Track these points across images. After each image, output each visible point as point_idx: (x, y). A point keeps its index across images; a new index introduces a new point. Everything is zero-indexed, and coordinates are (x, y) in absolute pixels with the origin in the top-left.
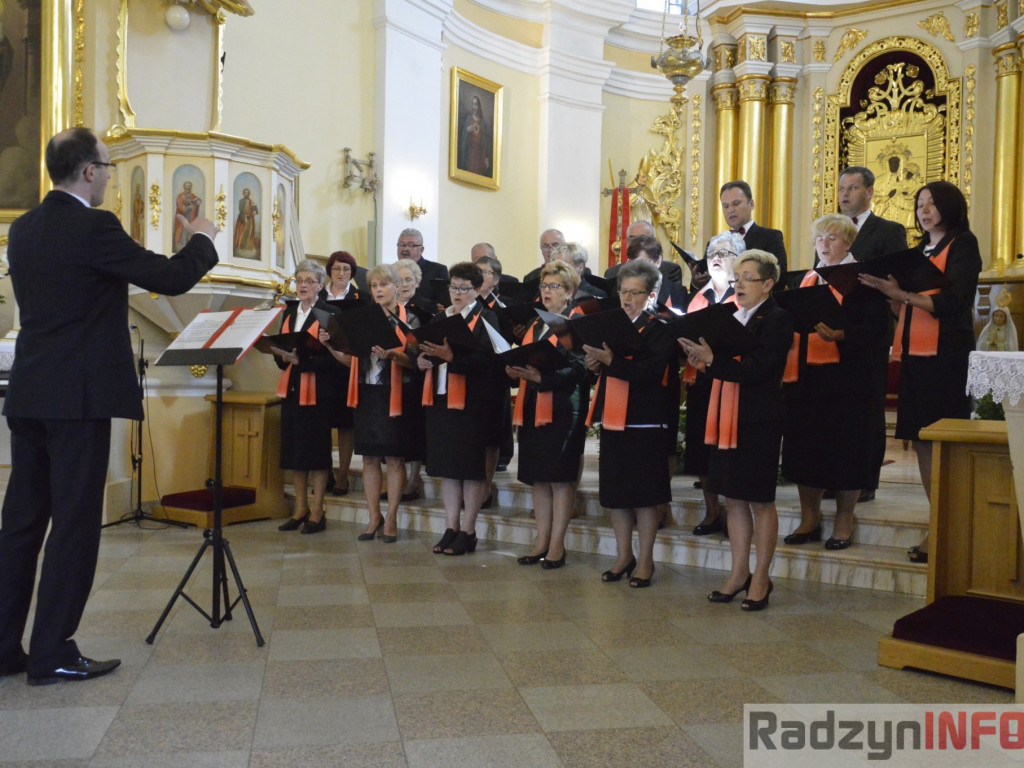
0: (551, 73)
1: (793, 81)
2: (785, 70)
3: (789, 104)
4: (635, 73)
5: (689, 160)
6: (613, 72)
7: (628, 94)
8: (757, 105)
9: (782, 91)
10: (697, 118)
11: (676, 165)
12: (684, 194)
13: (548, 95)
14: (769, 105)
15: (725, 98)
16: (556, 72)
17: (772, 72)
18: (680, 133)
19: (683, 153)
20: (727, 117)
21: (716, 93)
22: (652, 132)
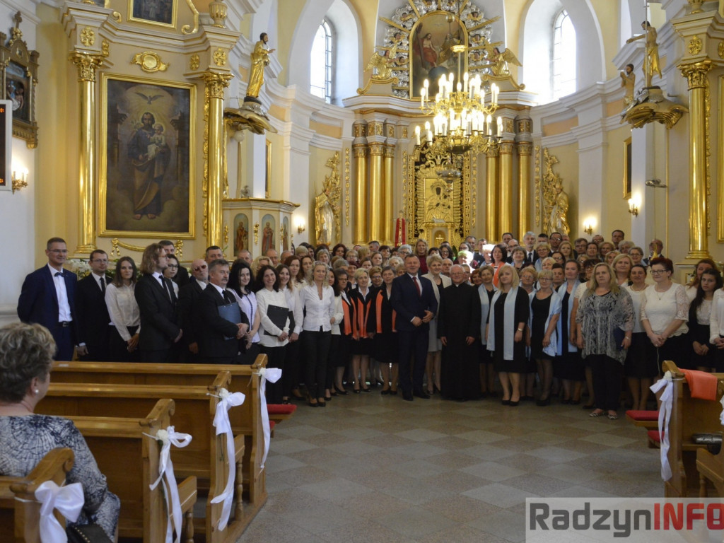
0: (291, 136)
1: (394, 146)
2: (391, 141)
3: (392, 157)
4: (321, 136)
5: (344, 182)
6: (314, 136)
7: (317, 146)
8: (379, 157)
9: (389, 150)
10: (347, 160)
11: (338, 183)
12: (342, 199)
13: (290, 148)
14: (384, 158)
15: (361, 152)
16: (293, 135)
17: (385, 141)
18: (339, 167)
19: (342, 177)
20: (362, 161)
21: (356, 148)
22: (327, 166)
